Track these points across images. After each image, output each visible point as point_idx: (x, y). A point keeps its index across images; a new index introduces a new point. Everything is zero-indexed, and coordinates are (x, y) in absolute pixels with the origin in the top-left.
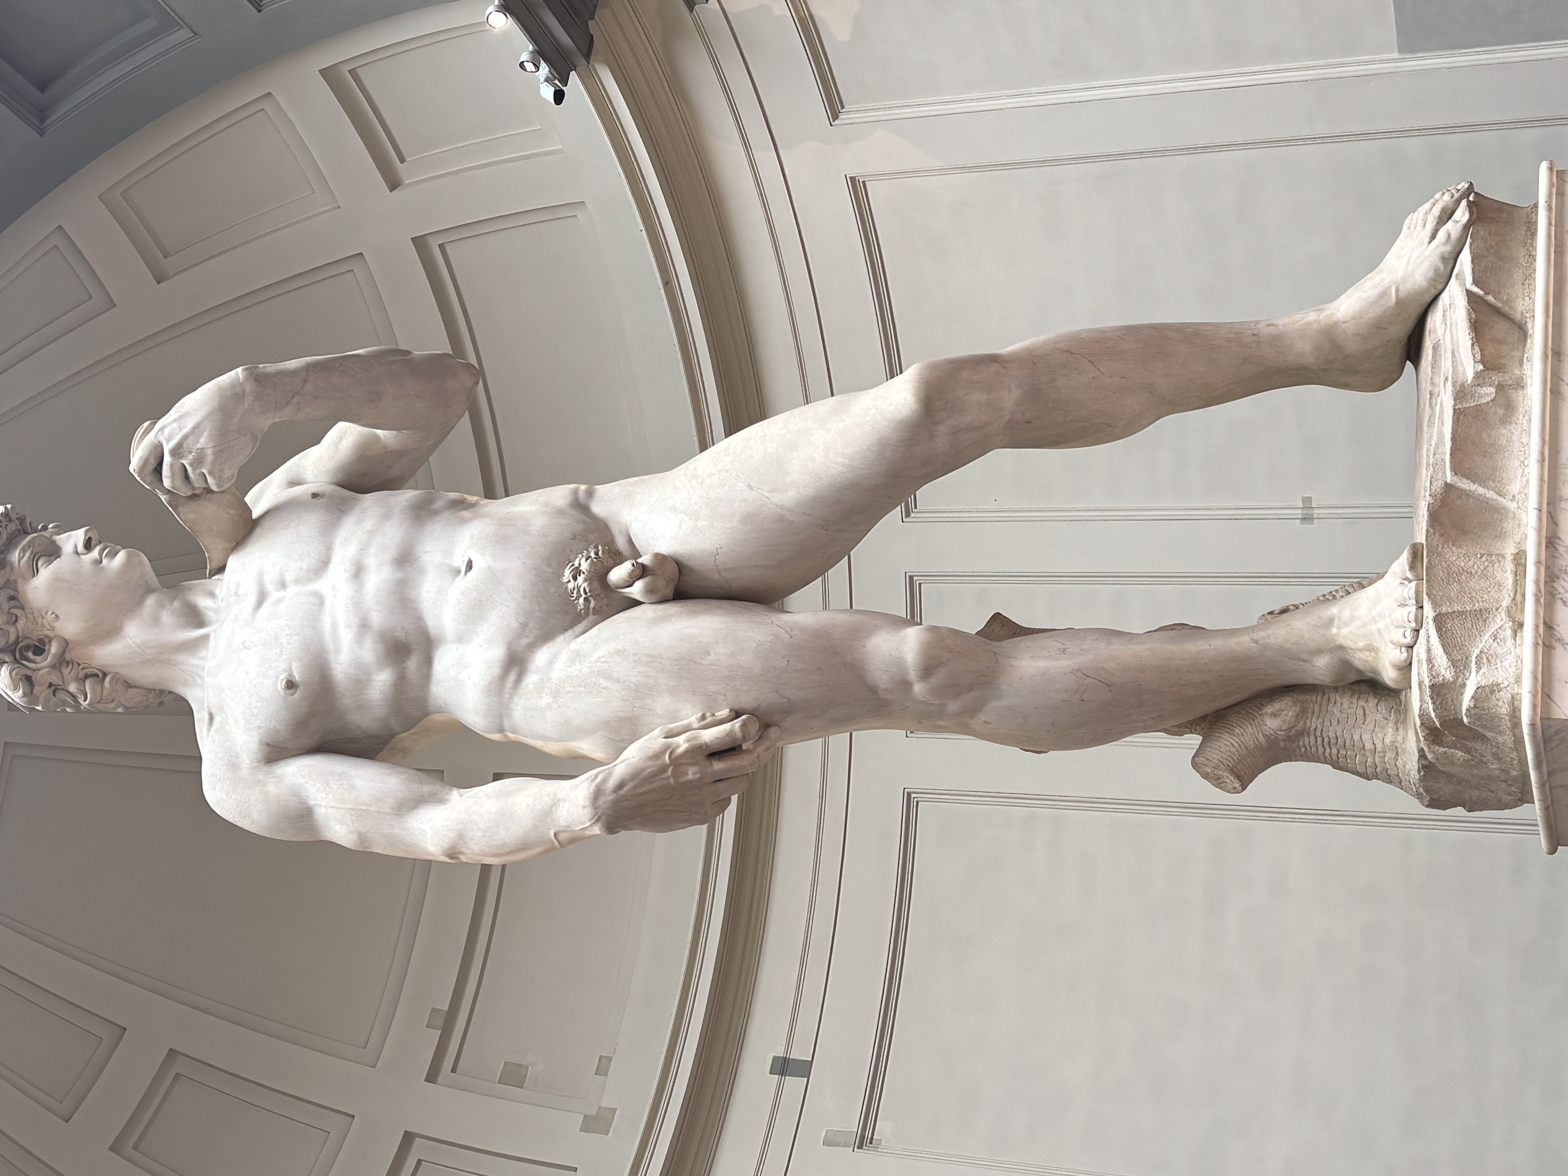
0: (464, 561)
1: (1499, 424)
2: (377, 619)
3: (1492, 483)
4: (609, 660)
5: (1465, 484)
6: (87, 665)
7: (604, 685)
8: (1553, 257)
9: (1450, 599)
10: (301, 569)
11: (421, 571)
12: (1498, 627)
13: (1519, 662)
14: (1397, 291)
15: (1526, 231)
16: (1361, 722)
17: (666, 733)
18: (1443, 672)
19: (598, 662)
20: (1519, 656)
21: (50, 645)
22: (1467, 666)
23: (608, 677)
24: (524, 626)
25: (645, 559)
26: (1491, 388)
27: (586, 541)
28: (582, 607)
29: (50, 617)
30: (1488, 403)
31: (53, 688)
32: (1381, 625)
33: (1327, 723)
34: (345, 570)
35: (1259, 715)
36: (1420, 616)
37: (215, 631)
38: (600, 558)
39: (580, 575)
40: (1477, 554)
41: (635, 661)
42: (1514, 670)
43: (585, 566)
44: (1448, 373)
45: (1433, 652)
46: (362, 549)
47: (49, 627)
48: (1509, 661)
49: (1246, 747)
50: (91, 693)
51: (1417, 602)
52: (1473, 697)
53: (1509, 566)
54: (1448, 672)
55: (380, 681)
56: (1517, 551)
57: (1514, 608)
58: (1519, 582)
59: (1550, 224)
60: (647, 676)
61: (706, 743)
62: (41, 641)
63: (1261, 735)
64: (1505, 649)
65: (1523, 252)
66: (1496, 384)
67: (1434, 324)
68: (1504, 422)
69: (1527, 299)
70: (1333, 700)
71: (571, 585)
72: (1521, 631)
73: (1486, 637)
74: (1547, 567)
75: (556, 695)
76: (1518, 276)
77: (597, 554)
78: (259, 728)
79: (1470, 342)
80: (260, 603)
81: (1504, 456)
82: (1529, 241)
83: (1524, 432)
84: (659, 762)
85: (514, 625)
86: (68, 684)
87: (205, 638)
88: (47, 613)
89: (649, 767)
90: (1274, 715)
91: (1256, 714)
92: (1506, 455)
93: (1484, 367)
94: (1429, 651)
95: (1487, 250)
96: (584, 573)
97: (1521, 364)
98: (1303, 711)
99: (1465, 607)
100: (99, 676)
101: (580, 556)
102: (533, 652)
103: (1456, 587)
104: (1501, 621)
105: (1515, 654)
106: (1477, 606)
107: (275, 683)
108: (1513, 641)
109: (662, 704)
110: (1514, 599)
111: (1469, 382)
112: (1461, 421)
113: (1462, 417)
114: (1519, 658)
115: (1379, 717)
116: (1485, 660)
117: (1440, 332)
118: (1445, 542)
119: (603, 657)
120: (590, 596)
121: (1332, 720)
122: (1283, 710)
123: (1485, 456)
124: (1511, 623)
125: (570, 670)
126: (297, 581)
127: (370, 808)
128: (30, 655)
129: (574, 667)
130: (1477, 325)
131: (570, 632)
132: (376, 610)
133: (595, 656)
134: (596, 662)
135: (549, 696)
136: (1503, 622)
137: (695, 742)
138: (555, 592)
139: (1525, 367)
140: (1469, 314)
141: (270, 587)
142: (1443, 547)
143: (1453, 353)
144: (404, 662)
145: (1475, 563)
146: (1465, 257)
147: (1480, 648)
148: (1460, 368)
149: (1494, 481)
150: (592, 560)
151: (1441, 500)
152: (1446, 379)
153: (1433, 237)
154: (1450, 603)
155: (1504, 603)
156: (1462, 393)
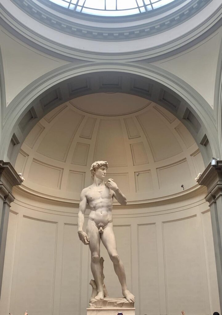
0: (102, 213)
2: (97, 205)
6: (94, 175)
10: (102, 196)
11: (101, 208)
16: (95, 294)
18: (93, 302)
20: (93, 308)
21: (95, 172)
25: (102, 230)
27: (104, 224)
28: (98, 225)
31: (92, 172)
33: (95, 291)
34: (102, 201)
37: (97, 187)
46: (104, 202)
50: (92, 176)
52: (90, 304)
56: (102, 307)
63: (93, 285)
66: (116, 305)
68: (113, 306)
74: (100, 310)
76: (126, 306)
78: (88, 195)
85: (96, 219)
86: (92, 174)
95: (128, 304)
97: (118, 307)
99: (97, 304)
102: (94, 221)
112: (113, 302)
116: (93, 305)
118: (103, 302)
122: (95, 287)
128: (94, 170)
138: (99, 222)
140: (123, 302)
141: (101, 193)
144: (94, 208)
145: (101, 304)
148: (119, 302)
149: (108, 305)
151: (106, 301)
155: (97, 307)
156: (116, 302)
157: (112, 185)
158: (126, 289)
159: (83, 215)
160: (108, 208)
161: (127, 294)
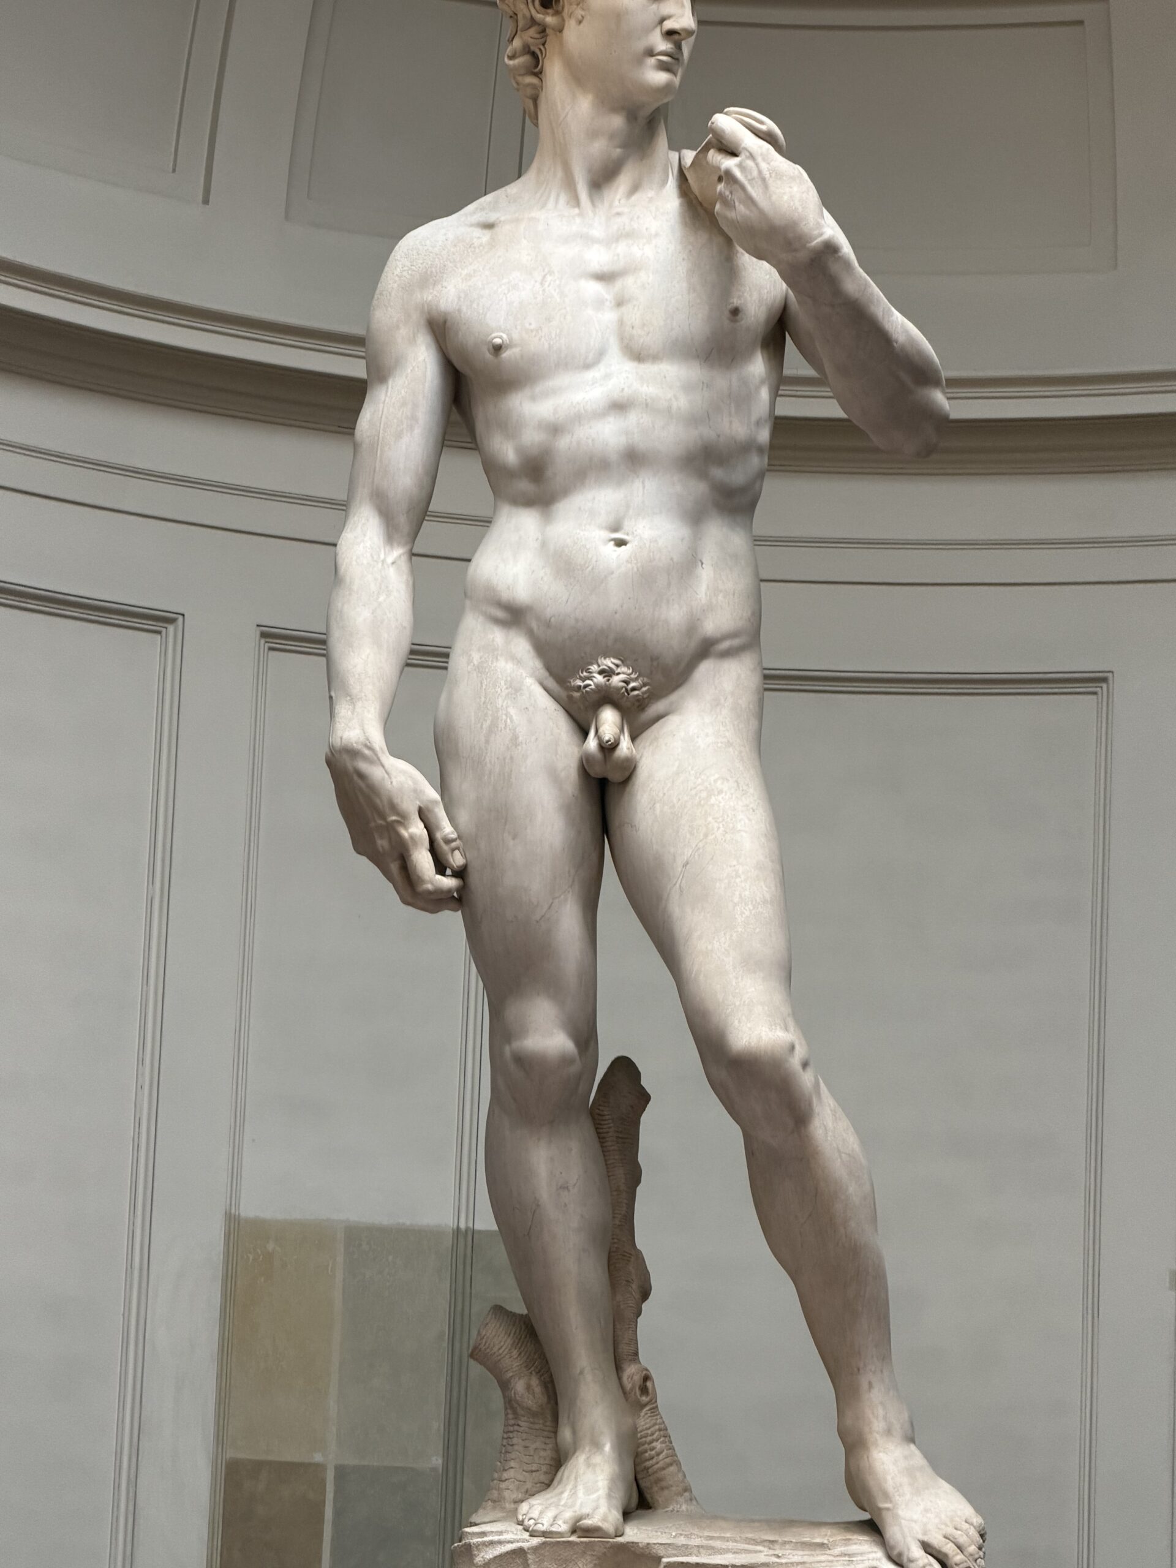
0: (628, 534)
2: (564, 443)
4: (508, 729)
7: (484, 726)
10: (633, 327)
11: (620, 484)
16: (525, 1468)
17: (427, 807)
18: (482, 1554)
19: (507, 716)
21: (553, 15)
23: (490, 731)
24: (548, 624)
25: (625, 746)
27: (651, 672)
28: (573, 684)
29: (579, 12)
31: (516, 19)
32: (566, 1495)
33: (524, 1436)
34: (623, 389)
35: (531, 1373)
36: (537, 1534)
37: (581, 215)
38: (629, 694)
39: (604, 677)
41: (504, 759)
43: (616, 680)
46: (647, 405)
47: (570, 13)
49: (500, 1360)
50: (517, 64)
54: (481, 1559)
55: (507, 449)
60: (490, 774)
61: (410, 856)
62: (558, 1)
63: (511, 1374)
67: (856, 1544)
70: (548, 1441)
71: (594, 668)
75: (480, 669)
77: (634, 689)
78: (459, 311)
80: (602, 277)
84: (387, 811)
85: (548, 613)
86: (521, 37)
87: (576, 201)
88: (583, 9)
89: (381, 801)
90: (528, 1388)
91: (532, 1369)
94: (500, 1542)
96: (608, 680)
98: (534, 1415)
100: (536, 67)
101: (630, 671)
102: (526, 634)
107: (499, 329)
115: (529, 1485)
117: (838, 1550)
119: (512, 721)
120: (583, 693)
121: (527, 1441)
122: (534, 1397)
125: (503, 683)
126: (621, 322)
127: (378, 460)
129: (504, 687)
131: (546, 674)
132: (571, 442)
133: (512, 711)
134: (507, 714)
135: (480, 661)
137: (410, 843)
138: (585, 653)
141: (619, 284)
144: (526, 477)
150: (622, 687)
151: (641, 1553)
153: (925, 1545)
157: (754, 192)
158: (889, 1432)
159: (397, 552)
160: (702, 474)
161: (889, 1484)
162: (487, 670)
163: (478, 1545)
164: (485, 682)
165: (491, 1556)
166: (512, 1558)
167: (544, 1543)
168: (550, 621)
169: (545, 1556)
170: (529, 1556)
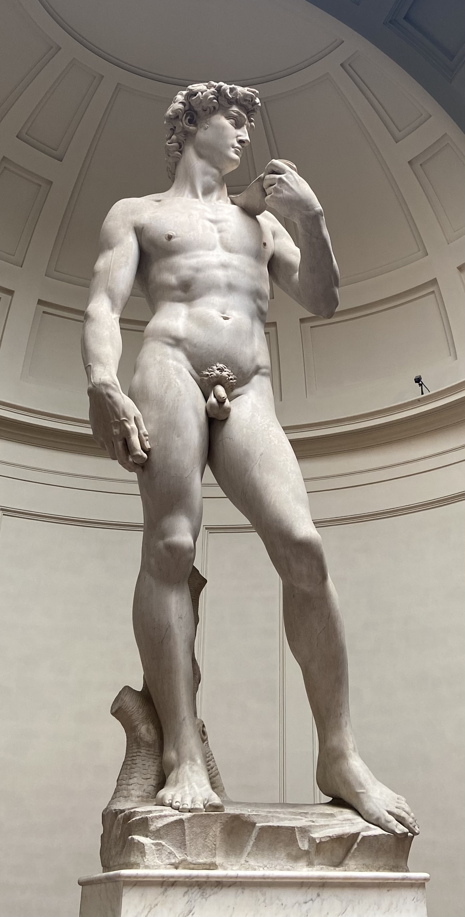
0: (229, 316)
1: (287, 852)
2: (201, 276)
3: (255, 849)
4: (176, 388)
5: (254, 834)
6: (185, 144)
7: (164, 386)
8: (376, 881)
9: (192, 827)
10: (228, 240)
12: (177, 855)
13: (156, 867)
14: (363, 793)
15: (393, 865)
16: (143, 778)
17: (138, 417)
18: (155, 824)
20: (160, 867)
21: (193, 126)
22: (156, 838)
23: (167, 387)
24: (195, 346)
26: (307, 847)
28: (204, 373)
29: (206, 125)
30: (298, 846)
31: (174, 129)
33: (143, 758)
34: (226, 260)
35: (149, 722)
36: (185, 810)
38: (229, 381)
39: (220, 372)
40: (216, 842)
41: (175, 400)
42: (153, 864)
43: (225, 374)
44: (317, 823)
45: (165, 818)
46: (236, 268)
47: (202, 125)
48: (157, 861)
49: (132, 715)
50: (172, 146)
51: (192, 809)
52: (139, 841)
53: (208, 860)
54: (154, 827)
55: (171, 278)
56: (217, 864)
57: (185, 864)
58: (200, 866)
59: (395, 879)
60: (167, 407)
61: (130, 438)
62: (196, 121)
63: (138, 723)
64: (164, 859)
65: (381, 863)
66: (310, 850)
67: (344, 814)
68: (288, 855)
69: (355, 867)
70: (155, 761)
71: (215, 367)
72: (173, 868)
73: (171, 848)
74: (206, 882)
75: (160, 362)
76: (368, 861)
77: (231, 379)
78: (151, 224)
79: (331, 835)
80: (212, 221)
81: (270, 856)
82: (387, 867)
83: (282, 866)
84: (121, 415)
85: (195, 341)
86: (176, 135)
87: (197, 197)
88: (208, 124)
90: (147, 730)
91: (149, 720)
92: (271, 857)
93: (318, 843)
94: (166, 816)
95: (382, 844)
96: (221, 374)
97: (320, 864)
98: (150, 746)
99: (187, 836)
100: (180, 149)
101: (230, 372)
102: (183, 350)
103: (199, 831)
104: (179, 856)
105: (162, 865)
106: (188, 843)
107: (171, 230)
108: (168, 863)
109: (154, 414)
110: (191, 863)
111: (311, 835)
112: (288, 831)
113: (291, 832)
114: (158, 867)
116: (159, 848)
117: (340, 817)
118: (223, 824)
119: (178, 385)
120: (210, 377)
121: (145, 761)
122: (150, 734)
123: (270, 845)
124: (177, 862)
125: (172, 369)
127: (110, 276)
128: (188, 118)
129: (174, 370)
130: (341, 839)
131: (192, 368)
133: (178, 381)
134: (175, 381)
135: (160, 359)
136: (179, 858)
137: (130, 431)
138: (211, 360)
139: (318, 866)
140: (346, 834)
141: (219, 225)
142: (220, 823)
143: (328, 825)
144: (181, 289)
145: (211, 841)
146: (378, 831)
147: (165, 845)
148: (319, 829)
149: (256, 850)
150: (227, 378)
151: (246, 820)
152: (313, 822)
153: (390, 813)
154: (190, 828)
155: (189, 859)
156: (304, 831)
161: (361, 779)
162: (164, 363)
163: (152, 819)
164: (163, 368)
165: (161, 825)
166: (175, 825)
167: (194, 816)
168: (196, 344)
169: (194, 824)
170: (186, 824)
